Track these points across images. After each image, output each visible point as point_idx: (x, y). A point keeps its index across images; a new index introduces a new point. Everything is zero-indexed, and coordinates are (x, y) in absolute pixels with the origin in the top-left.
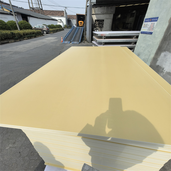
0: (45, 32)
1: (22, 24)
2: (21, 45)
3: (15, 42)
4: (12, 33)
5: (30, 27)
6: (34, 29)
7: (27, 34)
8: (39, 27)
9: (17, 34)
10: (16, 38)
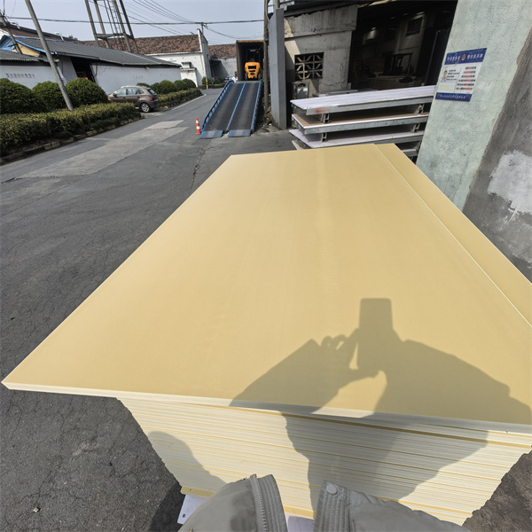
0: (145, 108)
1: (76, 88)
2: (80, 153)
3: (62, 145)
4: (52, 120)
5: (101, 97)
6: (114, 101)
7: (94, 119)
8: (127, 94)
9: (64, 120)
10: (63, 133)
